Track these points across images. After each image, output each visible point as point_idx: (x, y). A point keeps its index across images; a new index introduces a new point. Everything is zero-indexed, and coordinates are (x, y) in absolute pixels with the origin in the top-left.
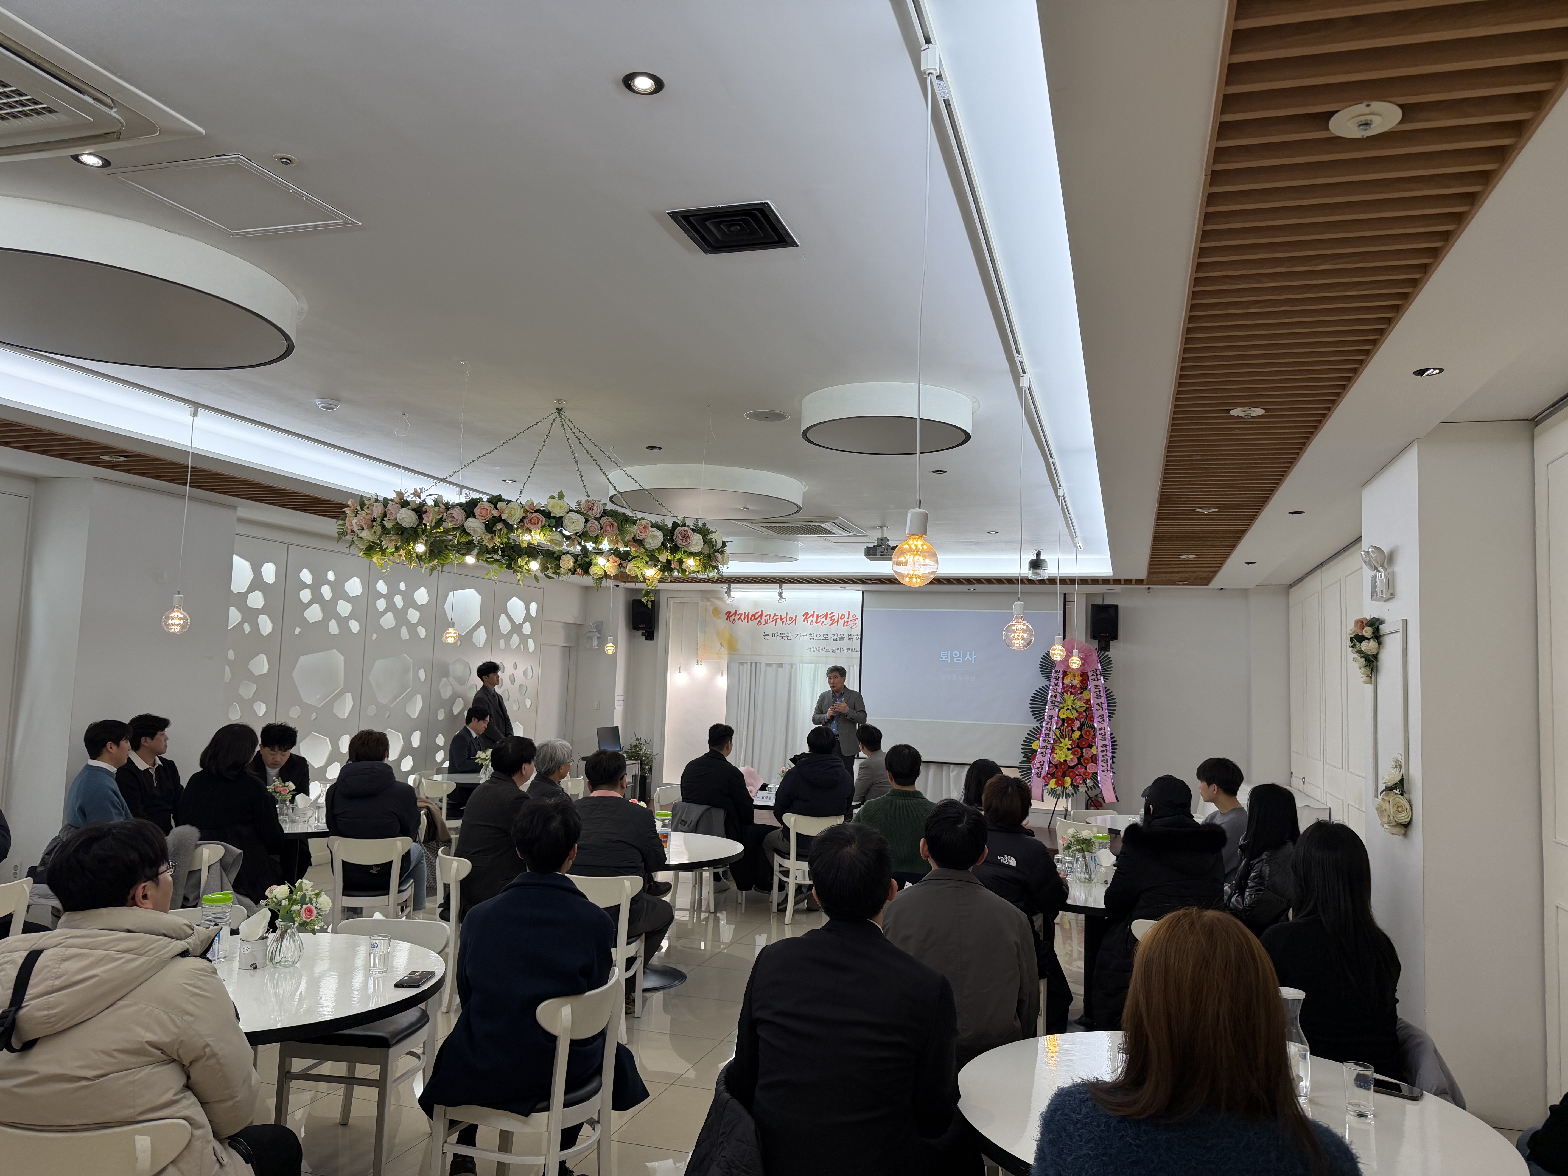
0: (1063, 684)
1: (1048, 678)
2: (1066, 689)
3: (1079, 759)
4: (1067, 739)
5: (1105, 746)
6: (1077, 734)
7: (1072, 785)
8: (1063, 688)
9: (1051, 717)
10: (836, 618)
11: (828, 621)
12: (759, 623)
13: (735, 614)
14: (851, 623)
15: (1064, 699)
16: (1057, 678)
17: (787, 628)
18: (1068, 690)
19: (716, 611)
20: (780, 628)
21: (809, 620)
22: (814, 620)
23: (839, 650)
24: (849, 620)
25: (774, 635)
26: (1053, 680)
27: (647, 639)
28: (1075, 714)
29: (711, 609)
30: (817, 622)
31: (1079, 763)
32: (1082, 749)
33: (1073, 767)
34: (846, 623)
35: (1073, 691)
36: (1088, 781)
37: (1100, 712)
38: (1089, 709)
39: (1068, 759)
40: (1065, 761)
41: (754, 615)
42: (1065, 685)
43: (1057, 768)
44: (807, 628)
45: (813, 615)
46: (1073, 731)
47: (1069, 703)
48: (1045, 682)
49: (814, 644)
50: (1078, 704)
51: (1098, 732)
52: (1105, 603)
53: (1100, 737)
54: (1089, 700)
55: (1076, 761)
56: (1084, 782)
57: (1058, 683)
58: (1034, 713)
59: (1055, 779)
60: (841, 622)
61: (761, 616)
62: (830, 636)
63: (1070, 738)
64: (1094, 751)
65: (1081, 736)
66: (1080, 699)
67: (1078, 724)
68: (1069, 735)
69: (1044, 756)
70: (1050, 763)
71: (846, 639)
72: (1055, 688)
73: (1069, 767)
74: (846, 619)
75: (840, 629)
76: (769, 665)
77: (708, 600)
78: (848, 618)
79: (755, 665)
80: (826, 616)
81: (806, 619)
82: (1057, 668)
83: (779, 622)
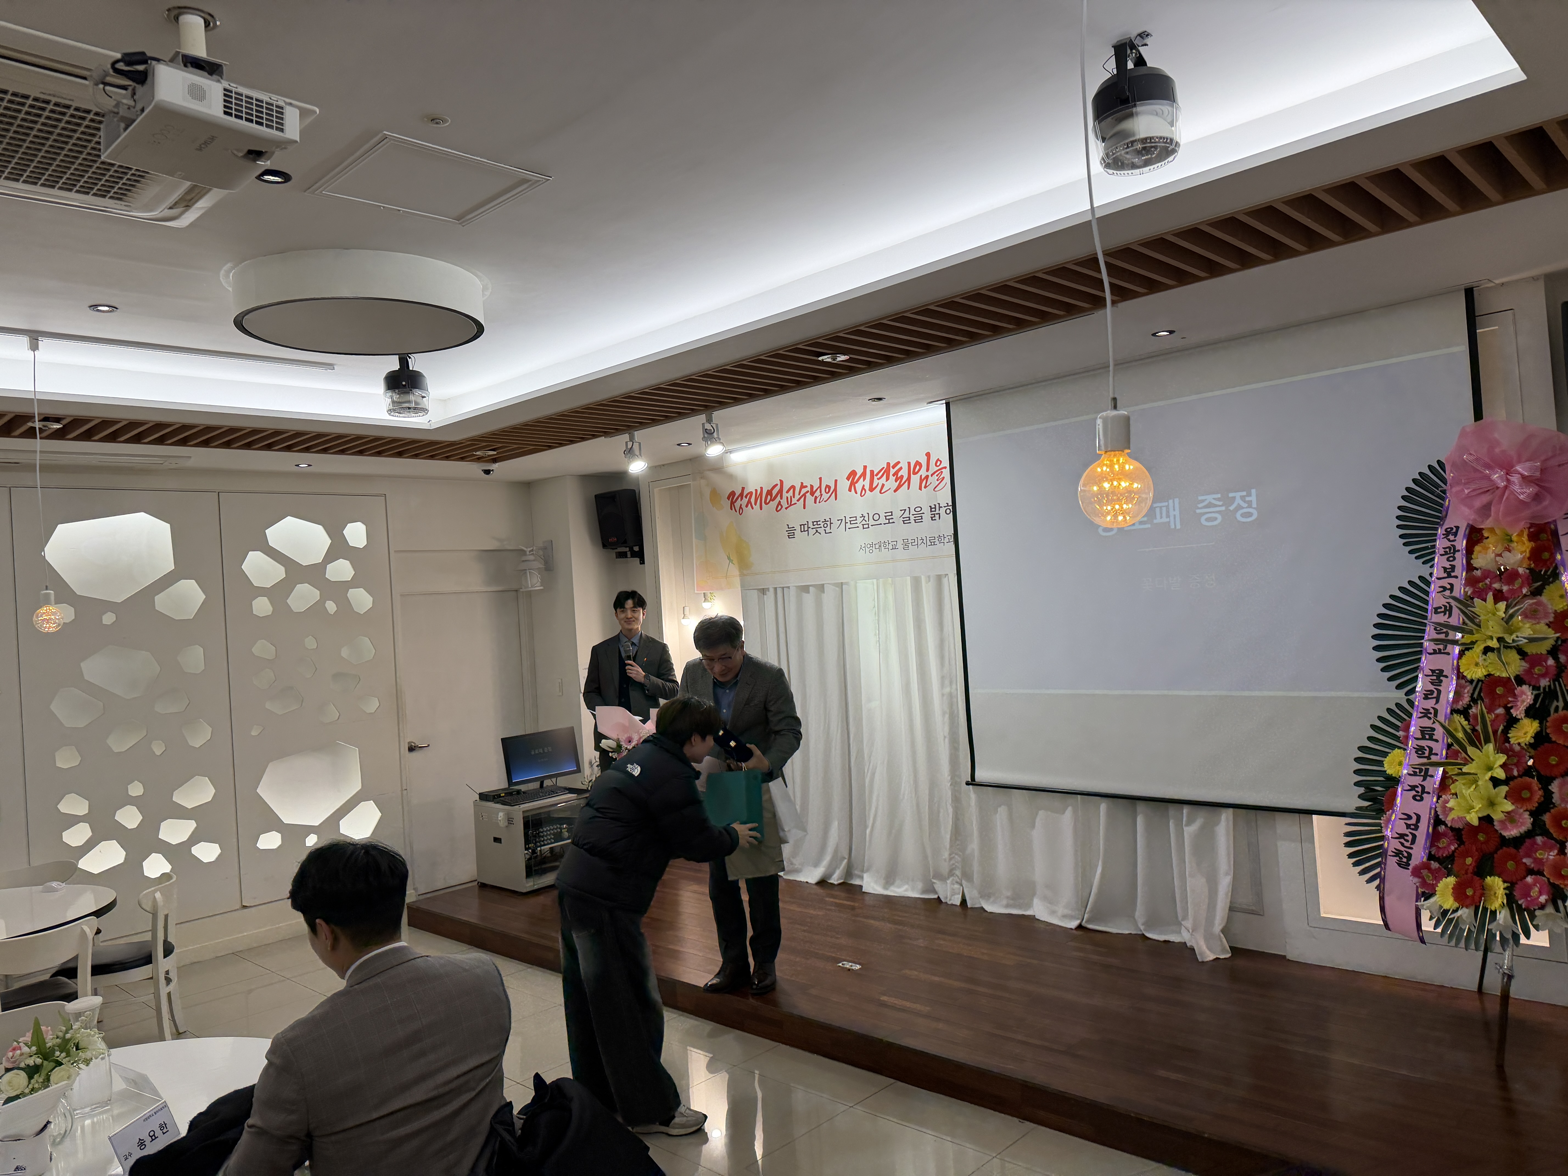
0: (1470, 568)
1: (1425, 555)
2: (1479, 587)
4: (1490, 747)
6: (1525, 733)
7: (1511, 901)
8: (1471, 581)
9: (1438, 676)
10: (904, 473)
11: (892, 483)
12: (779, 507)
13: (741, 495)
14: (933, 480)
15: (1472, 618)
16: (1450, 552)
17: (823, 510)
18: (1489, 588)
19: (715, 494)
20: (812, 510)
21: (859, 486)
22: (867, 483)
23: (916, 542)
24: (929, 473)
25: (804, 527)
26: (1440, 561)
28: (1514, 666)
29: (707, 492)
30: (872, 489)
31: (1538, 828)
32: (1545, 782)
33: (1517, 842)
34: (923, 482)
35: (1505, 588)
39: (1497, 816)
40: (1487, 820)
41: (769, 492)
42: (1478, 573)
43: (1461, 842)
44: (857, 503)
45: (864, 474)
46: (1512, 722)
47: (1493, 629)
48: (1414, 569)
49: (872, 535)
50: (1526, 629)
55: (1527, 822)
57: (1453, 568)
58: (1388, 664)
59: (1451, 880)
60: (915, 479)
61: (780, 492)
62: (897, 514)
63: (1503, 745)
65: (1540, 738)
66: (1531, 615)
68: (1495, 732)
69: (1418, 798)
70: (1438, 821)
71: (927, 516)
72: (1445, 583)
74: (923, 472)
75: (914, 496)
78: (928, 470)
79: (781, 591)
80: (887, 471)
81: (853, 484)
82: (1449, 523)
83: (810, 499)
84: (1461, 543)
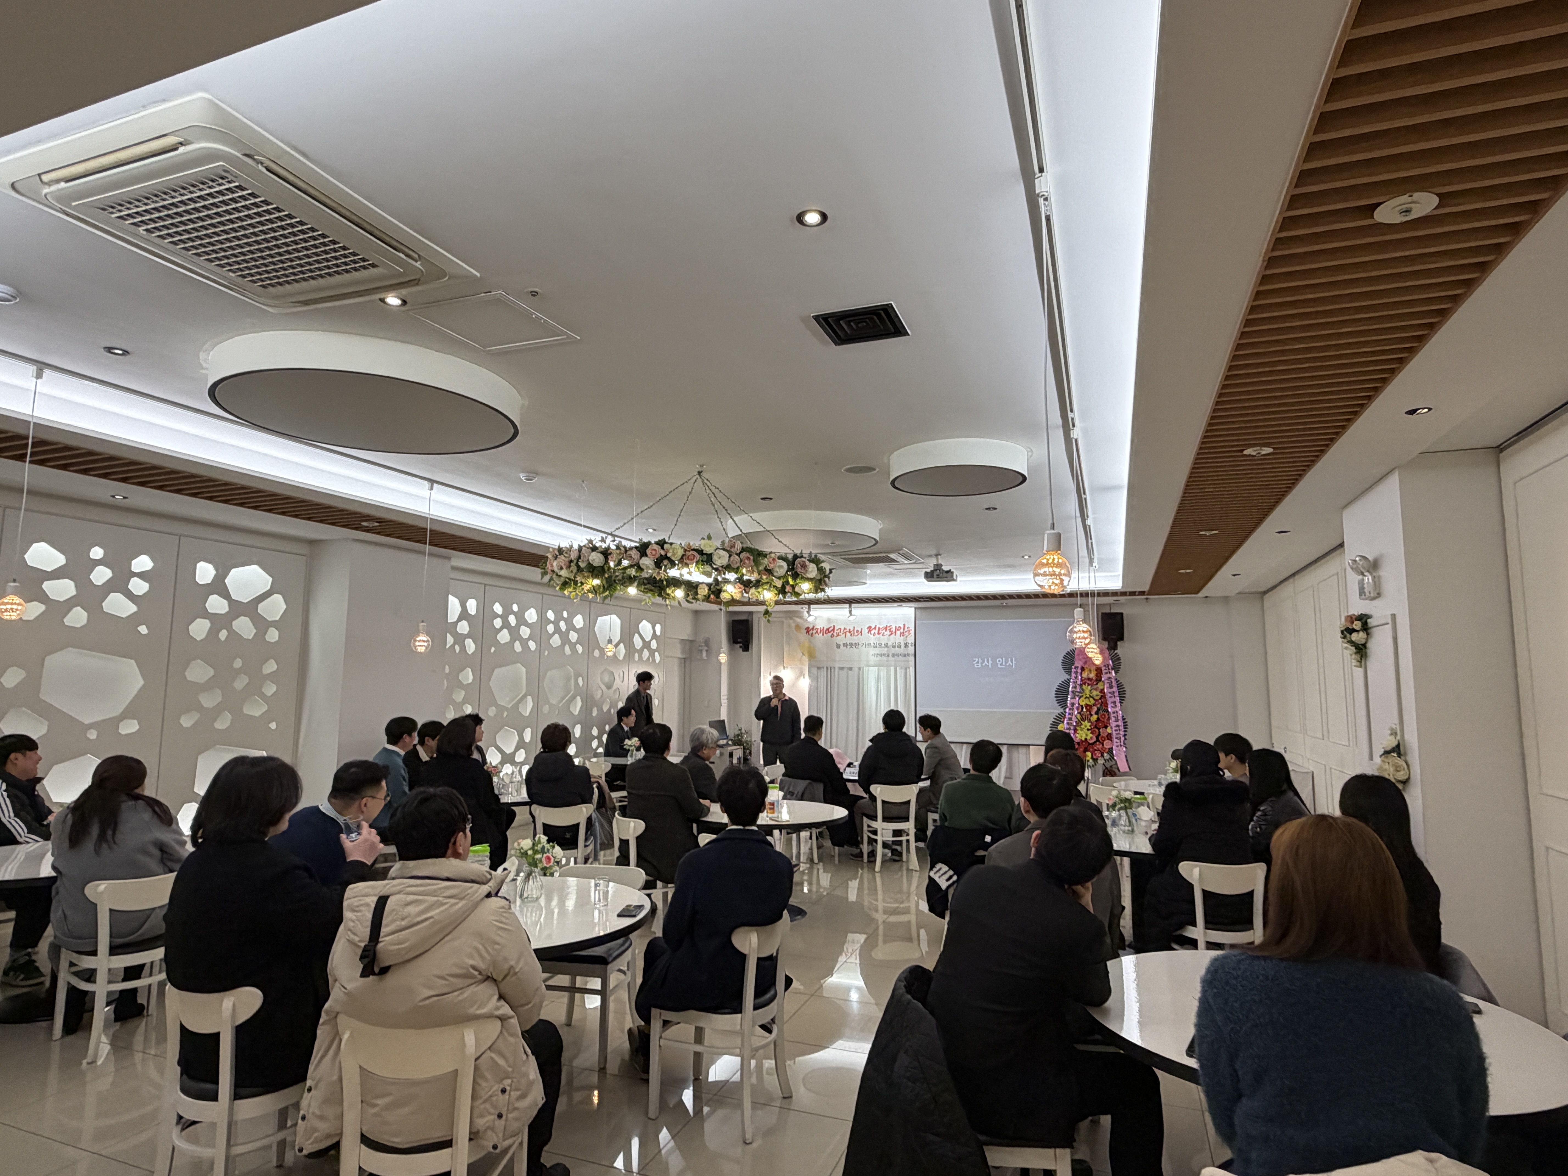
0: (1081, 677)
1: (1069, 673)
2: (1083, 682)
3: (1097, 737)
4: (1087, 721)
5: (1118, 726)
6: (1094, 718)
7: (1092, 758)
8: (1082, 680)
9: (1073, 704)
10: (894, 630)
11: (888, 633)
12: (832, 636)
13: (813, 629)
14: (906, 634)
15: (1083, 690)
16: (1076, 673)
17: (855, 639)
18: (1086, 682)
19: (798, 627)
20: (849, 639)
21: (872, 632)
22: (876, 632)
23: (898, 655)
24: (905, 631)
25: (845, 645)
26: (1073, 675)
27: (744, 651)
28: (1092, 702)
29: (793, 625)
30: (879, 633)
31: (1098, 740)
32: (1099, 729)
33: (1092, 744)
34: (902, 634)
35: (1090, 683)
36: (1105, 755)
37: (1113, 699)
38: (1103, 696)
39: (1088, 738)
40: (1086, 739)
41: (828, 629)
42: (1083, 678)
44: (872, 639)
45: (875, 628)
46: (1091, 715)
47: (1087, 692)
48: (1067, 677)
49: (877, 651)
50: (1095, 693)
51: (1112, 715)
52: (1113, 611)
53: (1113, 719)
54: (1103, 690)
55: (1094, 739)
56: (1102, 756)
57: (1077, 676)
58: (1059, 702)
60: (898, 633)
61: (833, 630)
62: (890, 644)
63: (1089, 721)
64: (1109, 730)
65: (1098, 719)
66: (1096, 689)
67: (1095, 709)
68: (1088, 718)
71: (903, 645)
72: (1074, 680)
73: (1090, 744)
74: (902, 630)
75: (898, 639)
76: (842, 669)
77: (791, 618)
79: (830, 669)
80: (886, 628)
81: (869, 631)
82: (1076, 665)
83: (848, 634)
84: (1079, 671)
